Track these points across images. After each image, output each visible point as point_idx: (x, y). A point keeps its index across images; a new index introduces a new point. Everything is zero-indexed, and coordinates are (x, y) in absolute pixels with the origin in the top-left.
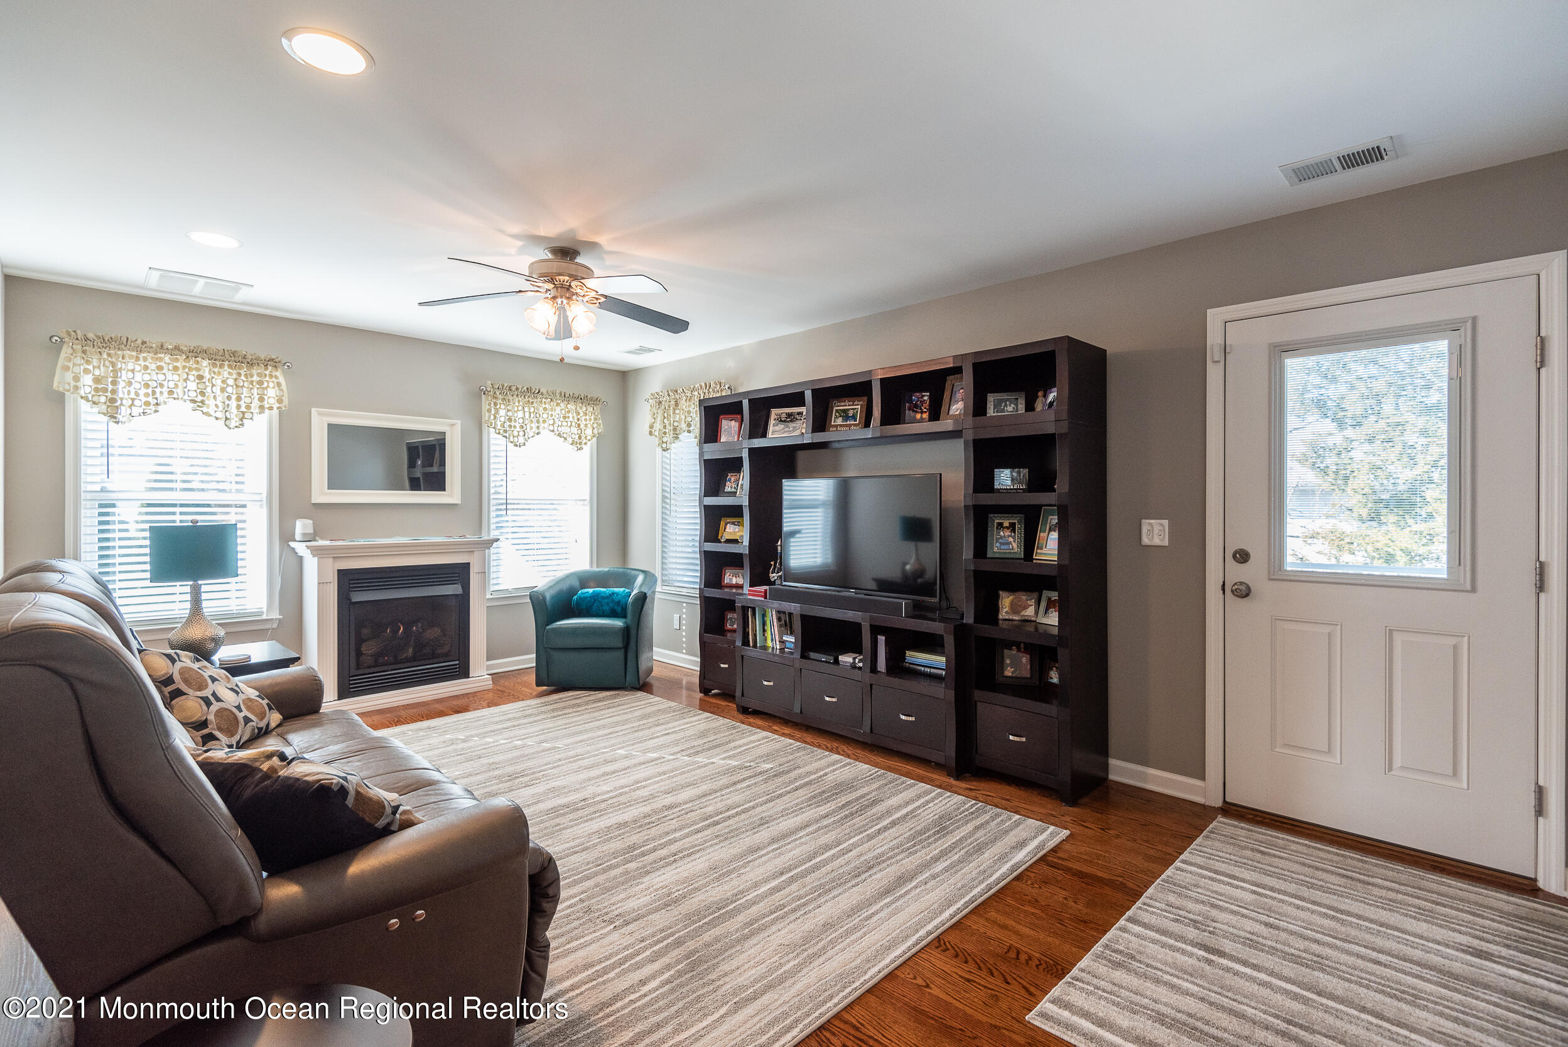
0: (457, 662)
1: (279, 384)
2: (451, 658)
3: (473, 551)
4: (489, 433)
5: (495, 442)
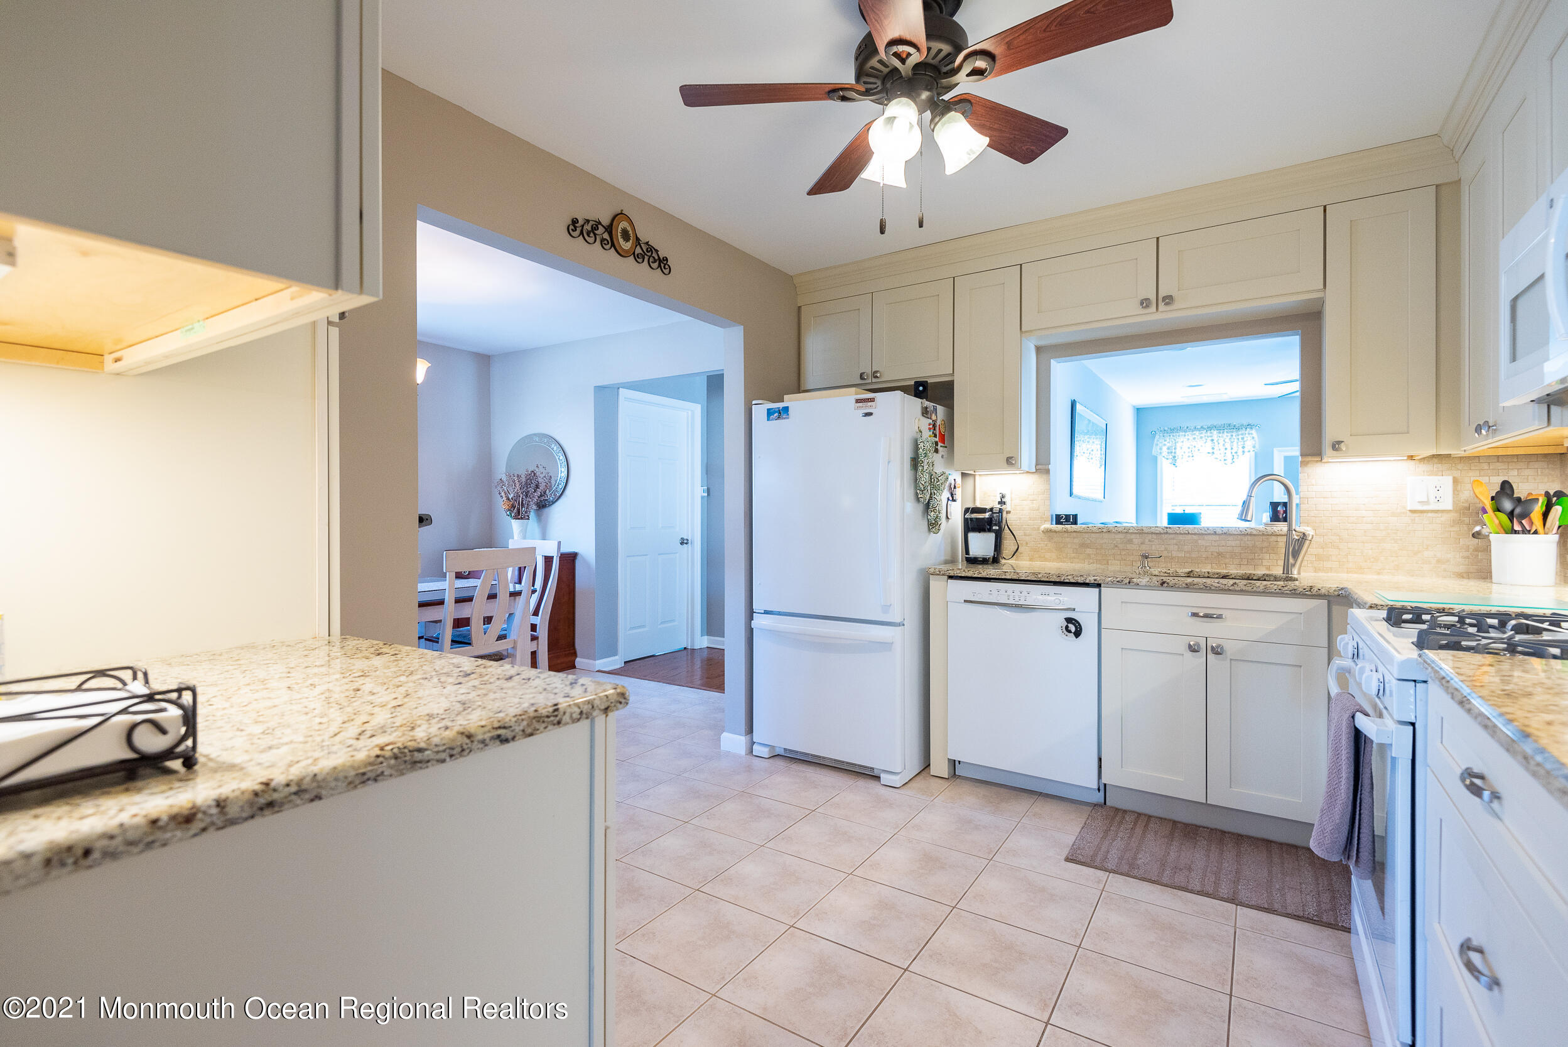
1: (1254, 438)
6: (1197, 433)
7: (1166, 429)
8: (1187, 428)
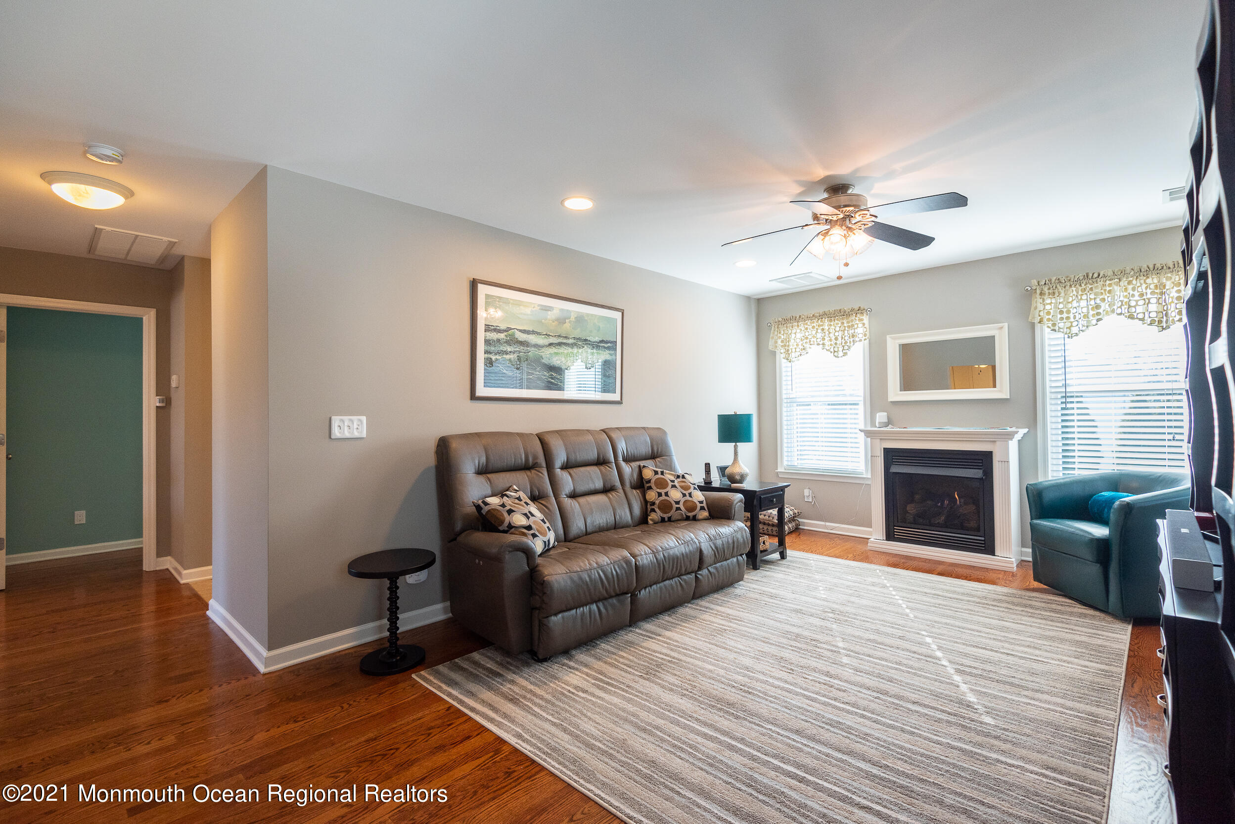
0: (983, 539)
1: (864, 324)
2: (979, 534)
3: (995, 441)
4: (1042, 330)
5: (1048, 338)
6: (809, 322)
7: (780, 319)
8: (800, 317)
